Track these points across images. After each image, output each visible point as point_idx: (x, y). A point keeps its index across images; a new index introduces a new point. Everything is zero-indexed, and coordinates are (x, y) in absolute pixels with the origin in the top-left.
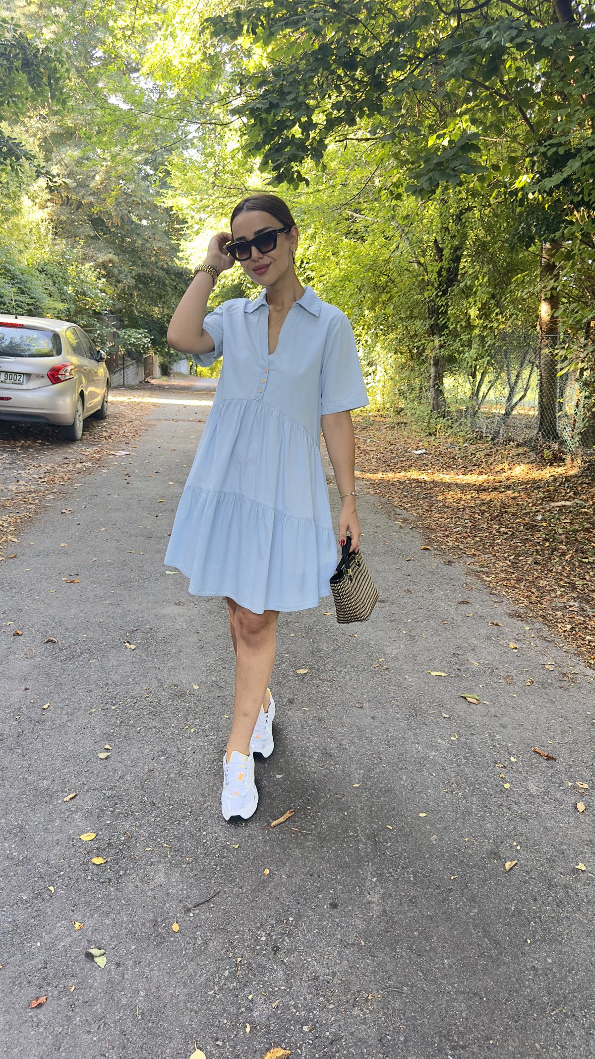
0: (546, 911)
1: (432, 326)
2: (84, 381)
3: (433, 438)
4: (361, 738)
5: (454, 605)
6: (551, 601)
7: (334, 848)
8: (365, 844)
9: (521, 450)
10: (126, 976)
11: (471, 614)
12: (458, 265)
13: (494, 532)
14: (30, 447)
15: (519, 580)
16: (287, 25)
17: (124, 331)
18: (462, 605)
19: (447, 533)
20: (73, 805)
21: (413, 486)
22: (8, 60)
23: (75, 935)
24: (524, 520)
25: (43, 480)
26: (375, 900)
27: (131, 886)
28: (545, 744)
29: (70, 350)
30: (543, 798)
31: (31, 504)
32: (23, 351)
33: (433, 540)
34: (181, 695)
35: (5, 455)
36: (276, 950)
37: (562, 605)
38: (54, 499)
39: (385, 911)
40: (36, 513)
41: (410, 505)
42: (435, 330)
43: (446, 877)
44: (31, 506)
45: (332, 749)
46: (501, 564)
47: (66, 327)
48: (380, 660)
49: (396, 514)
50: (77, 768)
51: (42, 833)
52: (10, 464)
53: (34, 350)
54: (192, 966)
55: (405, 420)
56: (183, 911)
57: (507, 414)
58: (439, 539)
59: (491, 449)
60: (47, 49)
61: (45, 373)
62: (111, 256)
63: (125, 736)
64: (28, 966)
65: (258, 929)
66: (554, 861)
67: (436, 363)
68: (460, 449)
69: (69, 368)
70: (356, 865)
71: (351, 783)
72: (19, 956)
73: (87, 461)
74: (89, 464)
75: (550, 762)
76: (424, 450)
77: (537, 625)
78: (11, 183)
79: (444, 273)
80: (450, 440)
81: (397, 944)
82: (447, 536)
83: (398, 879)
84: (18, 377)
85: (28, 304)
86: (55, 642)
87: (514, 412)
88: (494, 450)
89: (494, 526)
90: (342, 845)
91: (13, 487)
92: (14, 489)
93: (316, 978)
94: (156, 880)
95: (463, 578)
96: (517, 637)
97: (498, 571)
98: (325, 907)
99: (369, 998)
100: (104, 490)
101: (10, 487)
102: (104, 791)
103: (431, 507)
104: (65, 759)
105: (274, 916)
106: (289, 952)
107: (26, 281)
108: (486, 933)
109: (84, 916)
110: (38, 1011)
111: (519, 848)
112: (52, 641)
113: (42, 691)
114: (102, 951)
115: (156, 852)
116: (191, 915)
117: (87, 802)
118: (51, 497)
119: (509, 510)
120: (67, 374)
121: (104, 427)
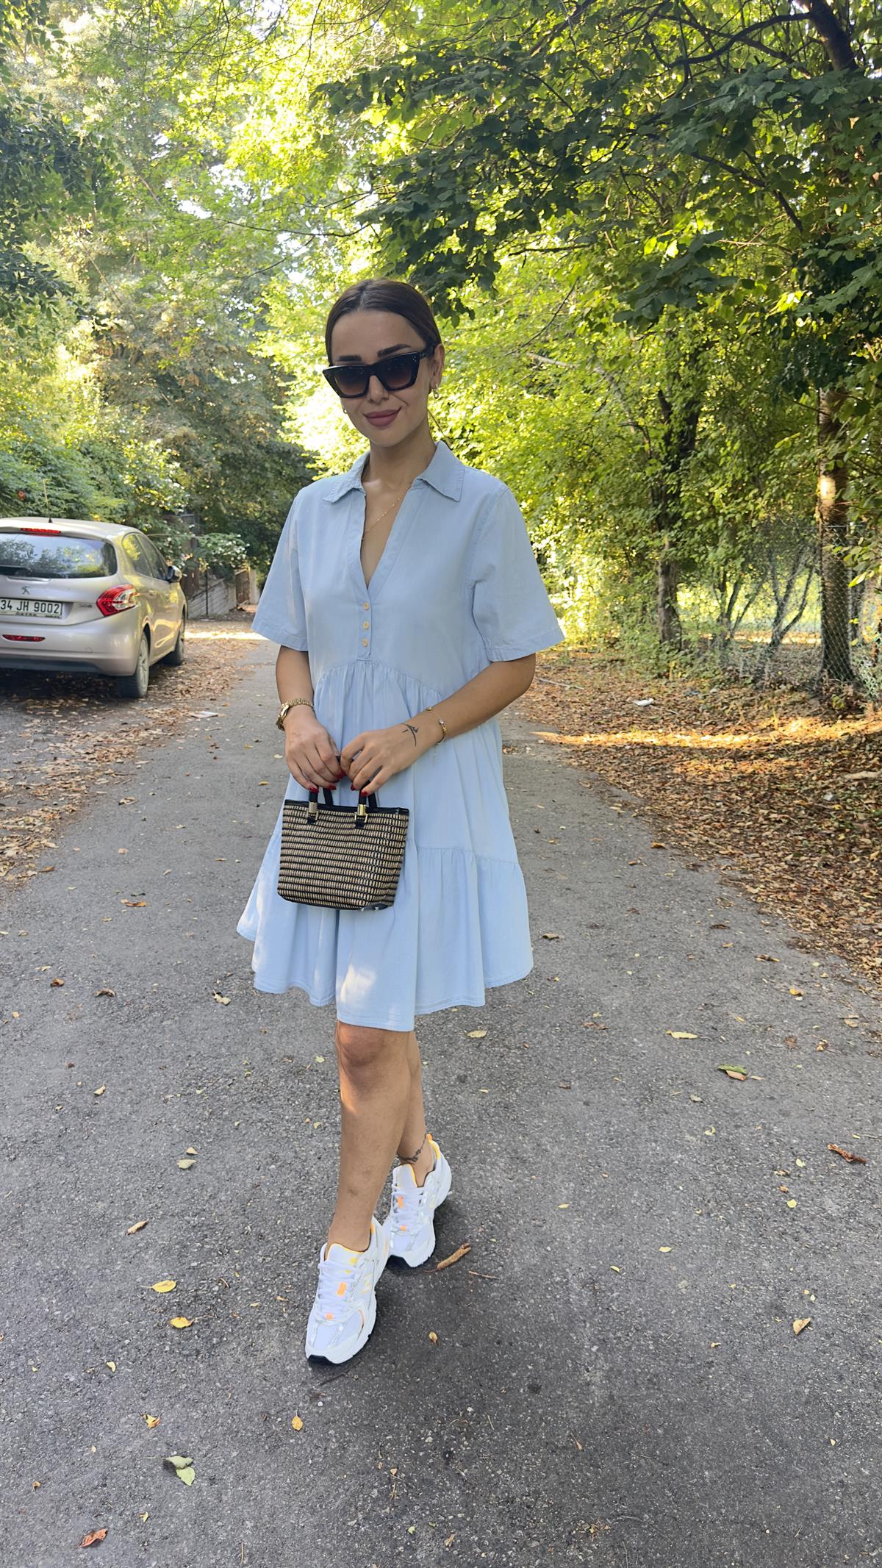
0: (858, 1396)
1: (658, 518)
2: (149, 610)
3: (664, 681)
4: (569, 1135)
5: (704, 931)
6: (850, 922)
7: (532, 1301)
8: (579, 1294)
9: (797, 696)
10: (224, 1498)
11: (730, 945)
12: (695, 427)
13: (761, 819)
14: (72, 708)
15: (801, 892)
16: (436, 90)
17: (207, 536)
18: (716, 930)
19: (690, 822)
20: (142, 1239)
21: (637, 752)
22: (34, 154)
23: (148, 1436)
24: (806, 801)
25: (92, 756)
26: (597, 1379)
27: (229, 1361)
28: (848, 1140)
29: (129, 566)
30: (847, 1222)
31: (74, 792)
32: (60, 569)
33: (669, 833)
34: (299, 1072)
35: (37, 721)
36: (449, 1457)
37: (868, 928)
38: (107, 784)
39: (611, 1397)
40: (82, 805)
41: (632, 781)
42: (662, 522)
43: (703, 1344)
44: (74, 795)
45: (525, 1151)
46: (773, 868)
47: (122, 534)
48: (595, 1015)
49: (611, 795)
50: (147, 1184)
51: (97, 1281)
52: (44, 734)
53: (76, 568)
54: (323, 1482)
55: (621, 656)
56: (307, 1398)
57: (775, 643)
58: (678, 831)
59: (752, 695)
60: (91, 137)
61: (94, 600)
62: (186, 429)
63: (217, 1135)
64: (79, 1482)
65: (422, 1425)
66: (866, 1318)
67: (666, 571)
68: (705, 697)
69: (128, 593)
70: (566, 1326)
71: (555, 1202)
72: (65, 1468)
73: (155, 728)
74: (158, 731)
75: (857, 1166)
76: (651, 700)
77: (831, 960)
78: (41, 329)
79: (674, 440)
80: (689, 684)
81: (632, 1448)
82: (690, 827)
83: (630, 1347)
84: (54, 608)
85: (67, 501)
86: (112, 995)
87: (785, 641)
88: (756, 697)
89: (761, 811)
90: (545, 1295)
91: (48, 767)
92: (49, 770)
93: (510, 1501)
94: (266, 1352)
95: (716, 889)
96: (801, 978)
97: (769, 878)
98: (522, 1391)
99: (592, 1531)
100: (181, 768)
101: (44, 767)
102: (187, 1218)
103: (664, 783)
104: (129, 1170)
105: (444, 1405)
106: (468, 1461)
107: (64, 468)
108: (768, 1431)
109: (160, 1406)
110: (94, 1551)
111: (813, 1298)
112: (107, 993)
113: (94, 1069)
114: (189, 1460)
115: (266, 1309)
116: (320, 1404)
117: (163, 1235)
118: (104, 780)
119: (782, 786)
120: (126, 602)
121: (180, 677)
